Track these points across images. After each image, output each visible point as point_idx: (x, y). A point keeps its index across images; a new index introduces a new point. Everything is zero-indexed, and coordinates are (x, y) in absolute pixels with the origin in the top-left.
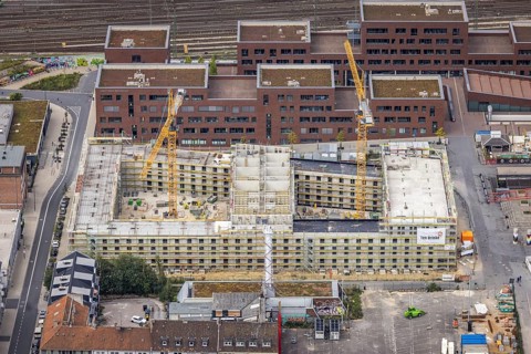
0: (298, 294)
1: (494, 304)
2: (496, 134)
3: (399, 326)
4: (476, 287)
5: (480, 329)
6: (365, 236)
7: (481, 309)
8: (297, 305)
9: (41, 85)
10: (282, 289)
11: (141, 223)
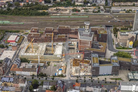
0: (43, 63)
1: (64, 64)
2: (70, 42)
3: (53, 67)
4: (63, 62)
5: (62, 68)
6: (51, 56)
7: (63, 65)
8: (42, 64)
9: (25, 34)
10: (41, 62)
11: (27, 53)
